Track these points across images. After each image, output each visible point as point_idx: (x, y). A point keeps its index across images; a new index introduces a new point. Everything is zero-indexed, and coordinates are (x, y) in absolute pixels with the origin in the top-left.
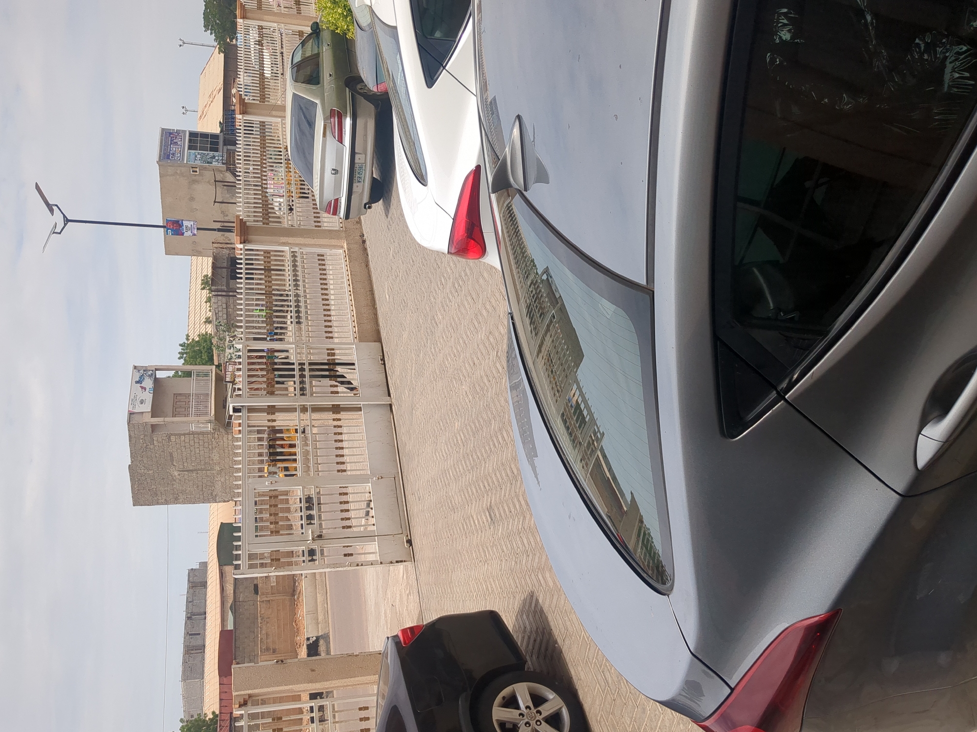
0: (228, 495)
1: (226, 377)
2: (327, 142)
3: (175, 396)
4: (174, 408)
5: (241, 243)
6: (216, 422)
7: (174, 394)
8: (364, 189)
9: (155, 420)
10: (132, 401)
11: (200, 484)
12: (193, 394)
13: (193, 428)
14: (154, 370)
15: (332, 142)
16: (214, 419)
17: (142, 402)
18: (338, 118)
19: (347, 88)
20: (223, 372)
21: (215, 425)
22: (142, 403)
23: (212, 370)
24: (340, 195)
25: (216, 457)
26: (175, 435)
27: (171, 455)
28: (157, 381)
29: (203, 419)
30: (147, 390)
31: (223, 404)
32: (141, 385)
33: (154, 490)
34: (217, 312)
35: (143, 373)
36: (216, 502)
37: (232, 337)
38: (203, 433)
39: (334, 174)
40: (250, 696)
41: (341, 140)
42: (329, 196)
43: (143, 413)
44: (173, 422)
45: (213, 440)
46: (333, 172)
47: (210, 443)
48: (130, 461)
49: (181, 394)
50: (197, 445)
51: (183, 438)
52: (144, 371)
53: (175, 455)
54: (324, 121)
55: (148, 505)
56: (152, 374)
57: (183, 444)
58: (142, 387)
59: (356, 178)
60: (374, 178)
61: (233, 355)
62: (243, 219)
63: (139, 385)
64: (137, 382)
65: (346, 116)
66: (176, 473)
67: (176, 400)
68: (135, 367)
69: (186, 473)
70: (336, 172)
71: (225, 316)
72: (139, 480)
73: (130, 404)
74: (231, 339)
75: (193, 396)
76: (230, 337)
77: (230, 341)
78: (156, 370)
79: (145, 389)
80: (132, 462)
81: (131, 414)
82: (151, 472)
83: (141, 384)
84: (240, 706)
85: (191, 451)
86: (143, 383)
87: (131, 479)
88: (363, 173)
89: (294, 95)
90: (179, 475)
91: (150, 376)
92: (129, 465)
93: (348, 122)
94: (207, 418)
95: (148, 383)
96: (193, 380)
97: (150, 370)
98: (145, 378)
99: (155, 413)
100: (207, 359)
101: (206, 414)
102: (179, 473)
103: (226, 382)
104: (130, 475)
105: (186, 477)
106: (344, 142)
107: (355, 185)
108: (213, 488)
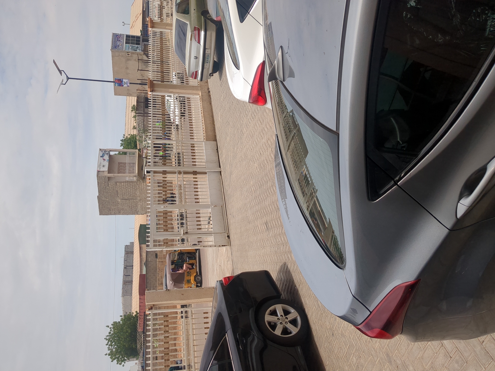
0: (144, 211)
1: (143, 155)
2: (193, 42)
4: (119, 169)
5: (150, 92)
6: (139, 177)
7: (119, 163)
8: (210, 66)
9: (110, 175)
10: (99, 166)
11: (131, 206)
12: (127, 163)
13: (127, 179)
14: (109, 151)
15: (195, 43)
16: (137, 175)
17: (103, 166)
18: (198, 31)
19: (202, 16)
20: (141, 153)
21: (138, 178)
22: (103, 167)
23: (136, 152)
24: (198, 69)
25: (138, 193)
26: (119, 182)
27: (117, 191)
28: (110, 156)
29: (132, 175)
30: (106, 160)
31: (142, 169)
33: (109, 208)
34: (139, 124)
35: (104, 152)
36: (138, 215)
37: (146, 136)
38: (132, 182)
39: (195, 59)
40: (154, 305)
41: (199, 42)
42: (193, 70)
43: (104, 171)
44: (118, 176)
45: (137, 185)
46: (195, 58)
47: (135, 187)
48: (98, 194)
49: (122, 163)
50: (129, 187)
51: (123, 184)
52: (104, 151)
53: (119, 191)
54: (191, 33)
55: (106, 215)
56: (108, 153)
57: (123, 186)
59: (206, 61)
60: (214, 61)
61: (146, 145)
62: (151, 80)
64: (101, 157)
65: (202, 30)
66: (119, 200)
67: (119, 166)
68: (100, 150)
69: (124, 200)
70: (196, 58)
71: (142, 126)
72: (102, 203)
73: (98, 167)
74: (146, 137)
75: (127, 164)
76: (145, 136)
77: (145, 138)
78: (110, 151)
79: (105, 160)
80: (99, 194)
81: (98, 172)
82: (108, 199)
83: (103, 157)
84: (149, 309)
85: (126, 190)
87: (98, 202)
88: (209, 59)
89: (177, 19)
90: (121, 201)
91: (107, 154)
92: (98, 196)
93: (202, 33)
94: (134, 175)
95: (106, 157)
96: (128, 156)
97: (107, 151)
98: (105, 155)
99: (110, 171)
100: (134, 146)
101: (133, 173)
103: (143, 157)
104: (98, 201)
105: (124, 202)
106: (201, 44)
107: (205, 64)
108: (137, 208)
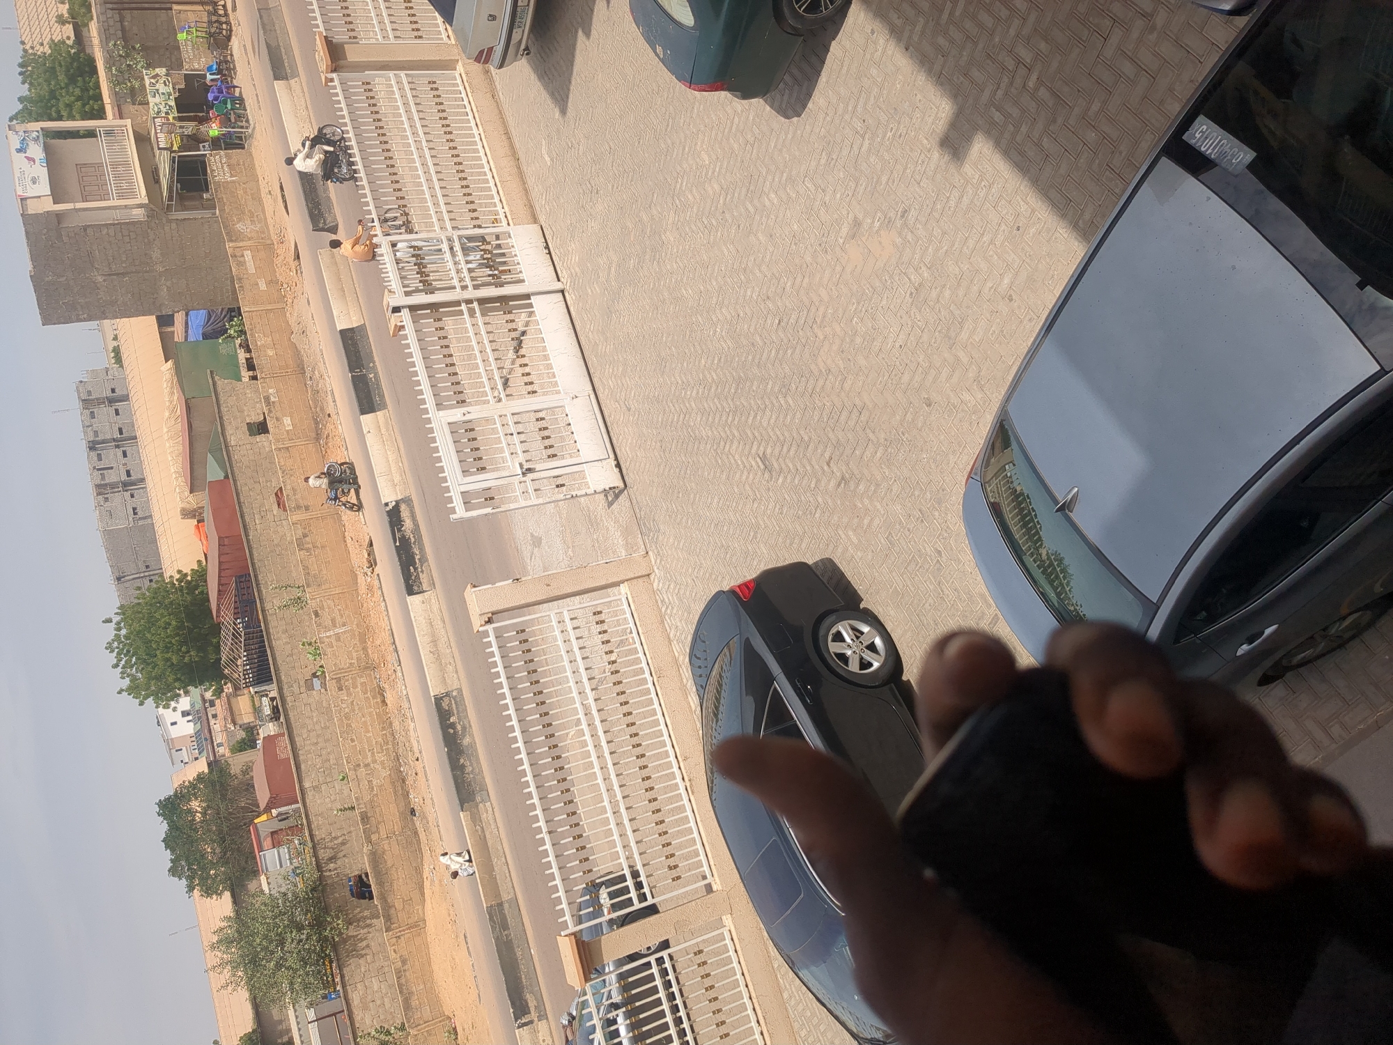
1: (158, 142)
3: (79, 167)
4: (82, 187)
7: (77, 165)
8: (523, 34)
9: (60, 207)
10: (19, 180)
11: (135, 292)
12: (106, 163)
14: (40, 129)
16: (147, 203)
17: (34, 181)
21: (150, 212)
22: (34, 183)
23: (127, 127)
25: (155, 255)
26: (93, 227)
27: (90, 254)
28: (47, 147)
29: (130, 202)
30: (37, 161)
32: (26, 155)
33: (71, 302)
35: (22, 134)
37: (154, 77)
38: (133, 223)
43: (39, 197)
44: (83, 209)
45: (149, 231)
47: (146, 237)
48: (31, 266)
49: (85, 164)
50: (127, 239)
51: (105, 231)
52: (24, 132)
53: (95, 254)
55: (64, 323)
56: (38, 137)
57: (106, 239)
58: (27, 158)
61: (161, 107)
63: (24, 155)
66: (100, 279)
67: (81, 175)
69: (113, 278)
70: (493, 18)
71: (120, 33)
72: (46, 290)
75: (107, 168)
77: (152, 85)
78: (43, 129)
79: (34, 161)
80: (35, 267)
81: (22, 199)
82: (63, 279)
83: (25, 152)
85: (119, 248)
86: (28, 151)
87: (33, 289)
90: (104, 280)
91: (36, 139)
92: (31, 272)
94: (136, 201)
95: (35, 150)
96: (102, 141)
97: (33, 131)
98: (29, 142)
99: (57, 195)
101: (134, 194)
102: (104, 278)
104: (32, 286)
105: (114, 283)
108: (155, 295)
